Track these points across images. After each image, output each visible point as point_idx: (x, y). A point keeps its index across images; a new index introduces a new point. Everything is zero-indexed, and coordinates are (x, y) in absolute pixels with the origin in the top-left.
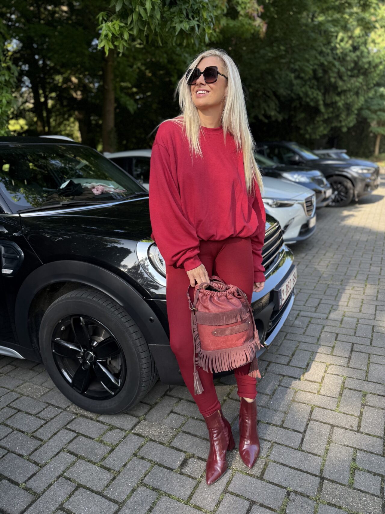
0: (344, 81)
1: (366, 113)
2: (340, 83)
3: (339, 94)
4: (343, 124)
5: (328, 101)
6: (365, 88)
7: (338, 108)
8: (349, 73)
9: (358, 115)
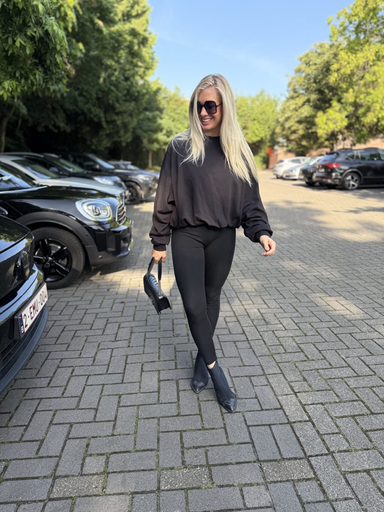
0: (120, 104)
1: (139, 132)
2: (117, 105)
3: (117, 114)
4: (123, 139)
5: (109, 119)
6: (136, 111)
7: (118, 126)
8: (124, 98)
9: (133, 132)
